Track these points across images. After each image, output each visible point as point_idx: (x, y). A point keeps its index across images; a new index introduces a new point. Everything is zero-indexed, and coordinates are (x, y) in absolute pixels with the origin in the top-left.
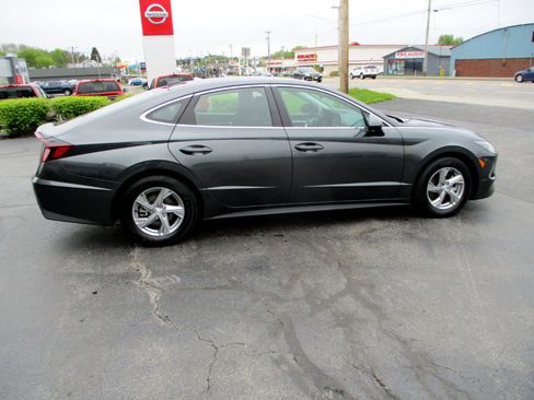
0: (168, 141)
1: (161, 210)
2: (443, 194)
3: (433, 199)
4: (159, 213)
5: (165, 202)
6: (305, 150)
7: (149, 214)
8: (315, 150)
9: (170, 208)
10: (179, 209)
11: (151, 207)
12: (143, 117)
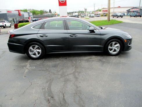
0: (37, 34)
1: (36, 51)
2: (113, 49)
3: (110, 51)
4: (35, 51)
5: (37, 49)
6: (72, 36)
7: (33, 52)
8: (75, 36)
9: (38, 50)
10: (40, 51)
11: (33, 50)
12: (32, 28)
